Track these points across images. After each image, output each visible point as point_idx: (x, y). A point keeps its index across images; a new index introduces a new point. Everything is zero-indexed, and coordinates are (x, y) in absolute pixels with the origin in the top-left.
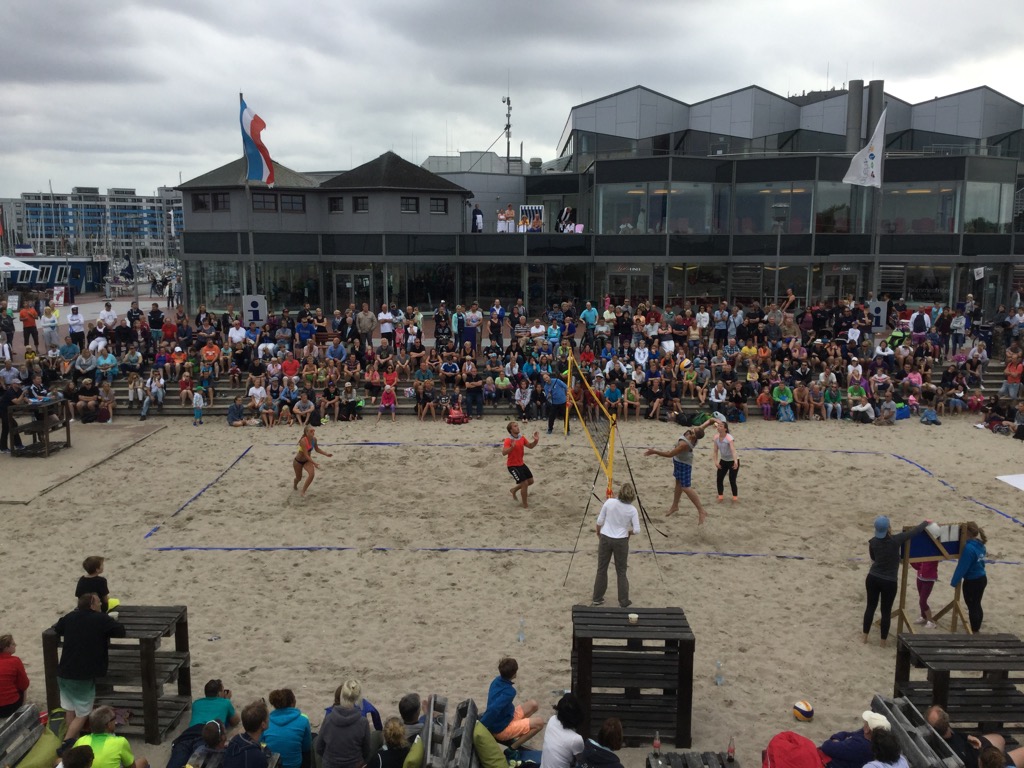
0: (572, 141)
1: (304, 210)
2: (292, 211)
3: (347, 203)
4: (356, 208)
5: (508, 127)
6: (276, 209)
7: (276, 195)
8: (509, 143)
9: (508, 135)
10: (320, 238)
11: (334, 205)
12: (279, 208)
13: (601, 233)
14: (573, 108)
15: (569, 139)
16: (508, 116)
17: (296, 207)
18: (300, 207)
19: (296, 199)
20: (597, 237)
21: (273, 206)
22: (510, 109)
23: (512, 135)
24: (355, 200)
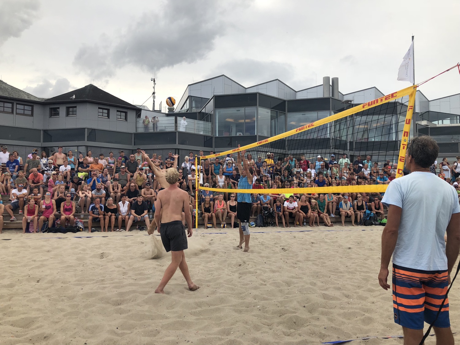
0: (188, 101)
1: (32, 115)
2: (24, 114)
3: (62, 110)
4: (68, 114)
5: (154, 93)
6: (12, 112)
7: (13, 104)
8: (154, 101)
9: (154, 97)
10: (42, 133)
11: (54, 112)
12: (15, 112)
13: (217, 136)
14: (189, 85)
15: (186, 100)
16: (154, 88)
17: (26, 112)
18: (30, 113)
19: (26, 107)
20: (216, 138)
21: (10, 110)
22: (155, 84)
23: (156, 97)
24: (68, 108)
